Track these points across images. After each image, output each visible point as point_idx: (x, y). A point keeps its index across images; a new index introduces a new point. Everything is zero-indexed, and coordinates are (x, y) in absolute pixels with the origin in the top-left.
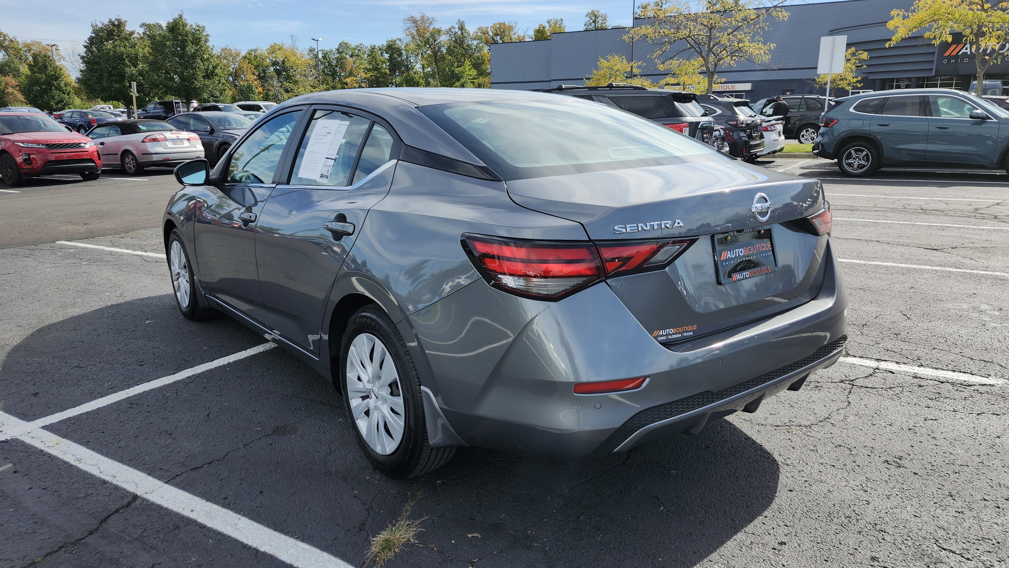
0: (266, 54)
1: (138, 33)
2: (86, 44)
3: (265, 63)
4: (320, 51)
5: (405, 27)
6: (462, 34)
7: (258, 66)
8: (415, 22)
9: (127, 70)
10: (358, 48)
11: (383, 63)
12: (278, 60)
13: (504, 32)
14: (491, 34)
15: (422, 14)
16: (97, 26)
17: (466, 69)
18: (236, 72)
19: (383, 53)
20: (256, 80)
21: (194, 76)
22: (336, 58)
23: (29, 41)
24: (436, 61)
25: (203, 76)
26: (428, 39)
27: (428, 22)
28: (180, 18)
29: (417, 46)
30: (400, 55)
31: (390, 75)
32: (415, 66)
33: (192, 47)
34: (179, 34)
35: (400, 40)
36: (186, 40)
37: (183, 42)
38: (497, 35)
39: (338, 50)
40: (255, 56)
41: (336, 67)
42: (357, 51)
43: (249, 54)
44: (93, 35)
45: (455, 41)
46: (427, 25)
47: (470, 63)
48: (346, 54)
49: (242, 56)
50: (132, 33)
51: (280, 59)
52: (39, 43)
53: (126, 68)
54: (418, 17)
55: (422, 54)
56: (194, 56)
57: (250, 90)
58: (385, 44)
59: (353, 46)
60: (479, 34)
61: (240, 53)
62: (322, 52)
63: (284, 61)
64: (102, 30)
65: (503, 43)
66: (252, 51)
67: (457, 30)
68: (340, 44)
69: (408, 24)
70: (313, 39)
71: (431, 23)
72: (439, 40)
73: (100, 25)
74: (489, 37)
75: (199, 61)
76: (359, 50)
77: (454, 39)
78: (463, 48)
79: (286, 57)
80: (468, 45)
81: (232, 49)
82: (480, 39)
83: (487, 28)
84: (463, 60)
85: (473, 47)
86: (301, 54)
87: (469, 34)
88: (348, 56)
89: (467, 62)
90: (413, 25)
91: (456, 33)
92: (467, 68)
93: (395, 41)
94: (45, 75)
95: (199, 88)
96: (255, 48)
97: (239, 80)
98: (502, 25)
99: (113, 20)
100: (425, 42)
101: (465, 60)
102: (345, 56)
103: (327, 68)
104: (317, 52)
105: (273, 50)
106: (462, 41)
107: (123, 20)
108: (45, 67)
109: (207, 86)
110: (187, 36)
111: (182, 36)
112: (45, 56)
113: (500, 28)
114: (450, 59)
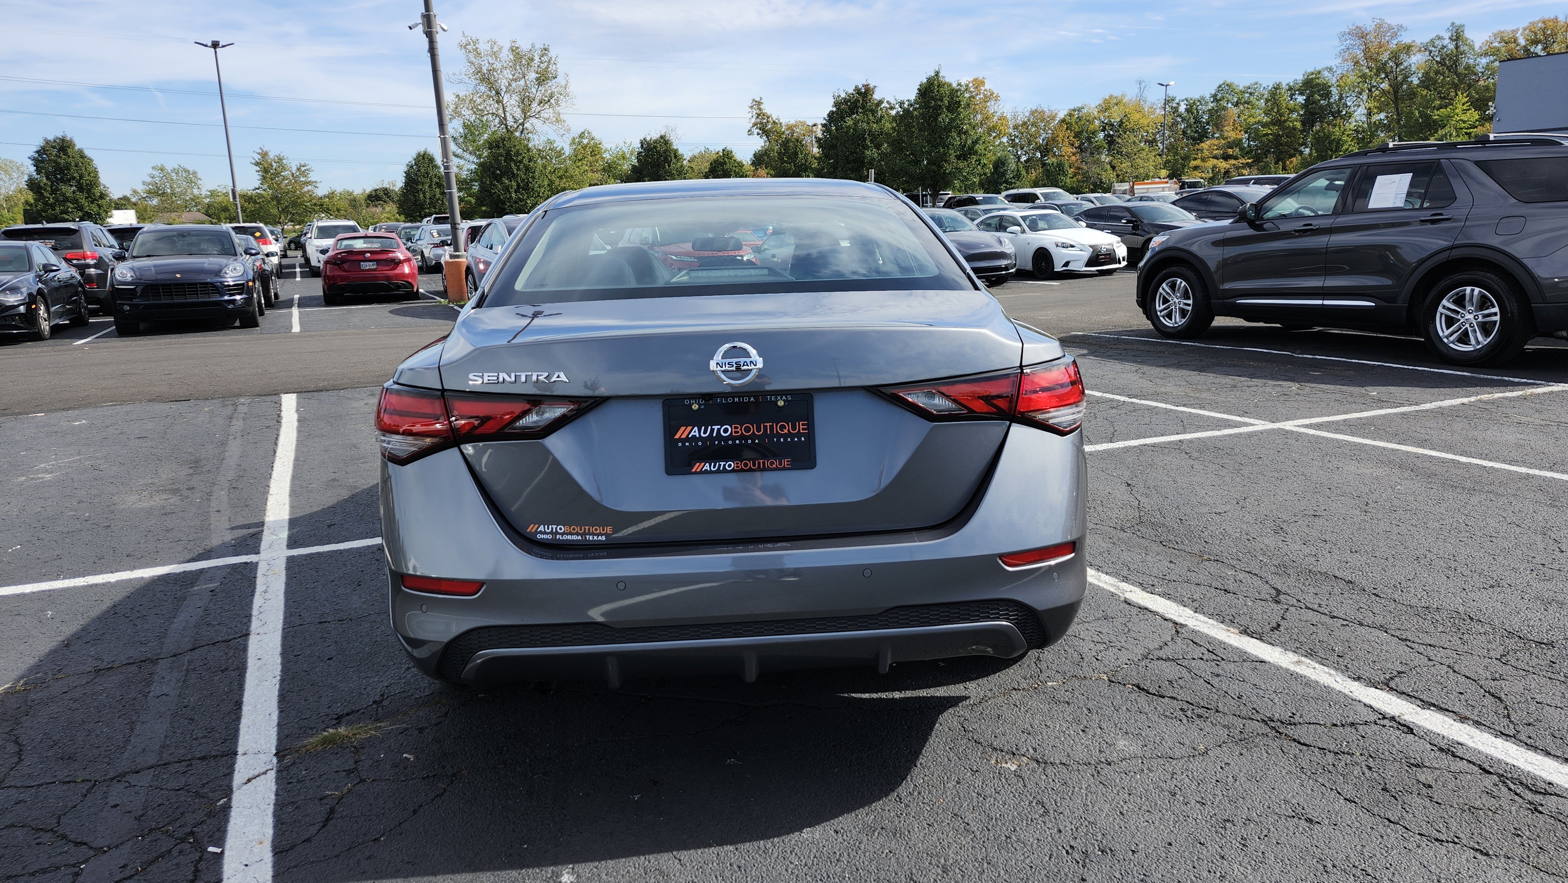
0: (1096, 113)
1: (888, 102)
2: (825, 122)
3: (1091, 127)
4: (1183, 101)
5: (1343, 47)
6: (1457, 47)
7: (1081, 133)
8: (1362, 35)
9: (868, 153)
10: (1250, 91)
11: (1291, 111)
12: (1113, 120)
13: (1554, 34)
14: (1522, 42)
15: (1379, 21)
16: (839, 96)
17: (1457, 111)
18: (1047, 145)
19: (1294, 94)
20: (1074, 154)
21: (944, 158)
22: (1209, 110)
23: (793, 122)
24: (1396, 100)
25: (956, 156)
26: (1385, 64)
27: (1389, 34)
28: (936, 75)
29: (1360, 77)
30: (1327, 95)
31: (1302, 131)
32: (1354, 111)
33: (947, 115)
34: (933, 98)
35: (1330, 69)
36: (940, 106)
37: (936, 109)
38: (1535, 42)
39: (1215, 96)
40: (1078, 118)
41: (1208, 124)
42: (1248, 95)
43: (1070, 115)
44: (834, 109)
45: (1442, 63)
46: (1387, 38)
47: (1466, 100)
48: (1228, 101)
49: (1058, 119)
50: (880, 102)
51: (1116, 120)
52: (803, 124)
53: (866, 152)
54: (1369, 25)
55: (1370, 90)
56: (948, 129)
57: (1060, 170)
58: (1300, 78)
59: (1241, 88)
60: (1496, 44)
61: (1056, 114)
62: (1185, 102)
63: (1121, 121)
64: (846, 101)
65: (1549, 54)
66: (1074, 110)
67: (1446, 42)
68: (1220, 86)
69: (1348, 42)
70: (1159, 84)
71: (1395, 35)
72: (1405, 64)
73: (843, 95)
74: (1518, 48)
75: (954, 134)
76: (1251, 94)
77: (1438, 59)
78: (1456, 73)
79: (1126, 116)
80: (1468, 67)
81: (1046, 110)
82: (1495, 52)
83: (1515, 31)
84: (1453, 94)
85: (1479, 69)
86: (1152, 108)
87: (1472, 47)
88: (1230, 105)
89: (1462, 98)
90: (1358, 42)
91: (1444, 47)
92: (1459, 108)
93: (1319, 72)
94: (795, 165)
95: (950, 173)
96: (1080, 106)
97: (1050, 156)
98: (1551, 23)
99: (860, 86)
100: (1377, 70)
101: (1457, 95)
102: (1225, 105)
103: (1191, 127)
104: (1178, 104)
105: (1105, 107)
106: (1455, 62)
107: (871, 86)
108: (796, 154)
109: (960, 170)
110: (942, 100)
111: (935, 101)
112: (797, 141)
113: (1543, 30)
114: (1426, 96)
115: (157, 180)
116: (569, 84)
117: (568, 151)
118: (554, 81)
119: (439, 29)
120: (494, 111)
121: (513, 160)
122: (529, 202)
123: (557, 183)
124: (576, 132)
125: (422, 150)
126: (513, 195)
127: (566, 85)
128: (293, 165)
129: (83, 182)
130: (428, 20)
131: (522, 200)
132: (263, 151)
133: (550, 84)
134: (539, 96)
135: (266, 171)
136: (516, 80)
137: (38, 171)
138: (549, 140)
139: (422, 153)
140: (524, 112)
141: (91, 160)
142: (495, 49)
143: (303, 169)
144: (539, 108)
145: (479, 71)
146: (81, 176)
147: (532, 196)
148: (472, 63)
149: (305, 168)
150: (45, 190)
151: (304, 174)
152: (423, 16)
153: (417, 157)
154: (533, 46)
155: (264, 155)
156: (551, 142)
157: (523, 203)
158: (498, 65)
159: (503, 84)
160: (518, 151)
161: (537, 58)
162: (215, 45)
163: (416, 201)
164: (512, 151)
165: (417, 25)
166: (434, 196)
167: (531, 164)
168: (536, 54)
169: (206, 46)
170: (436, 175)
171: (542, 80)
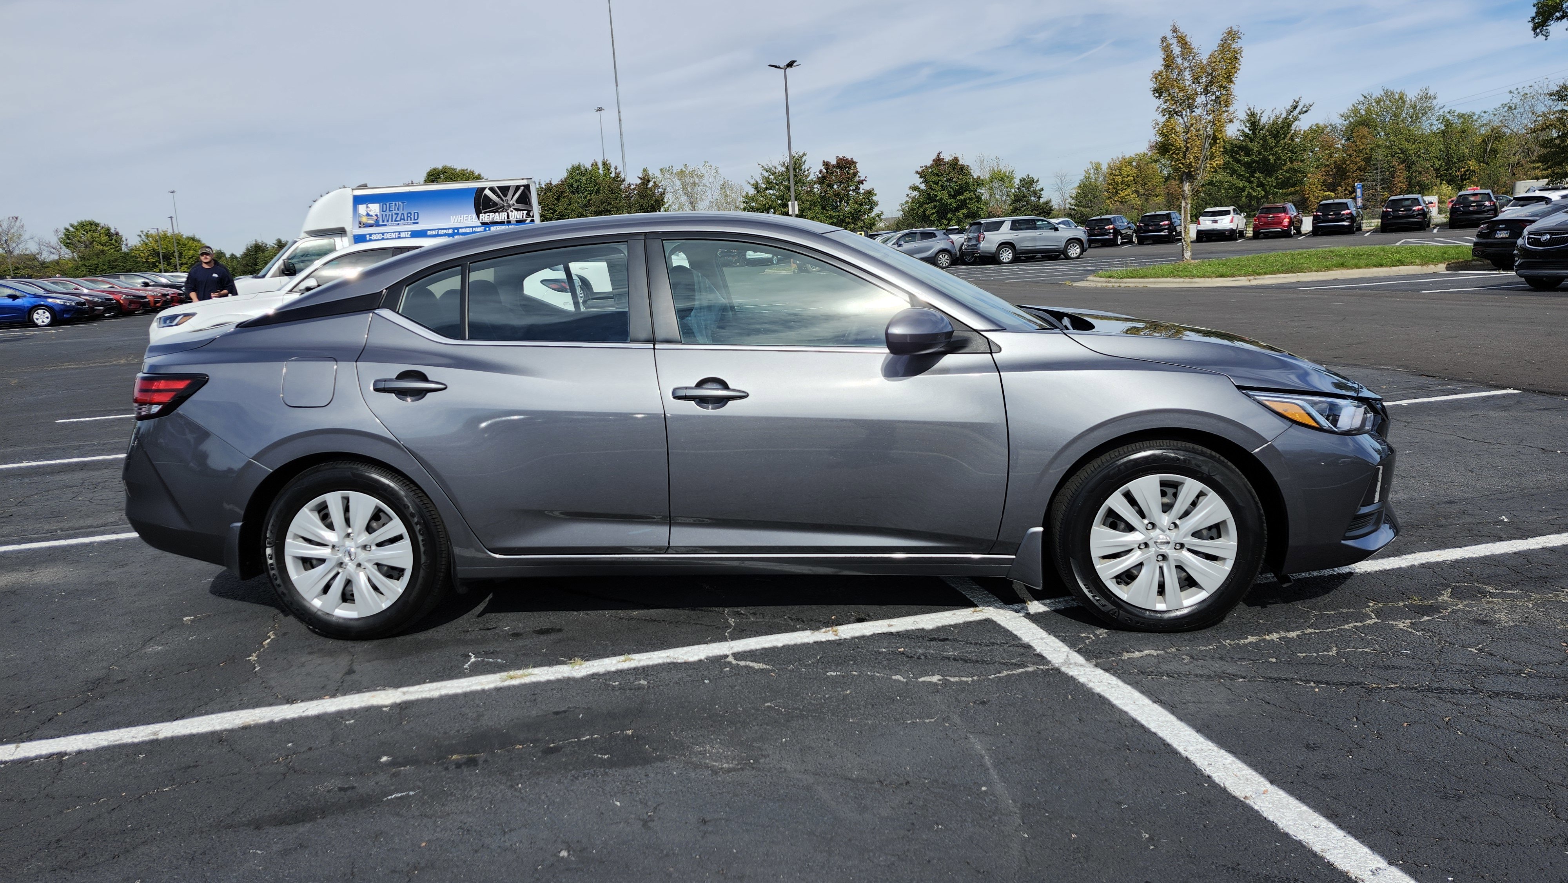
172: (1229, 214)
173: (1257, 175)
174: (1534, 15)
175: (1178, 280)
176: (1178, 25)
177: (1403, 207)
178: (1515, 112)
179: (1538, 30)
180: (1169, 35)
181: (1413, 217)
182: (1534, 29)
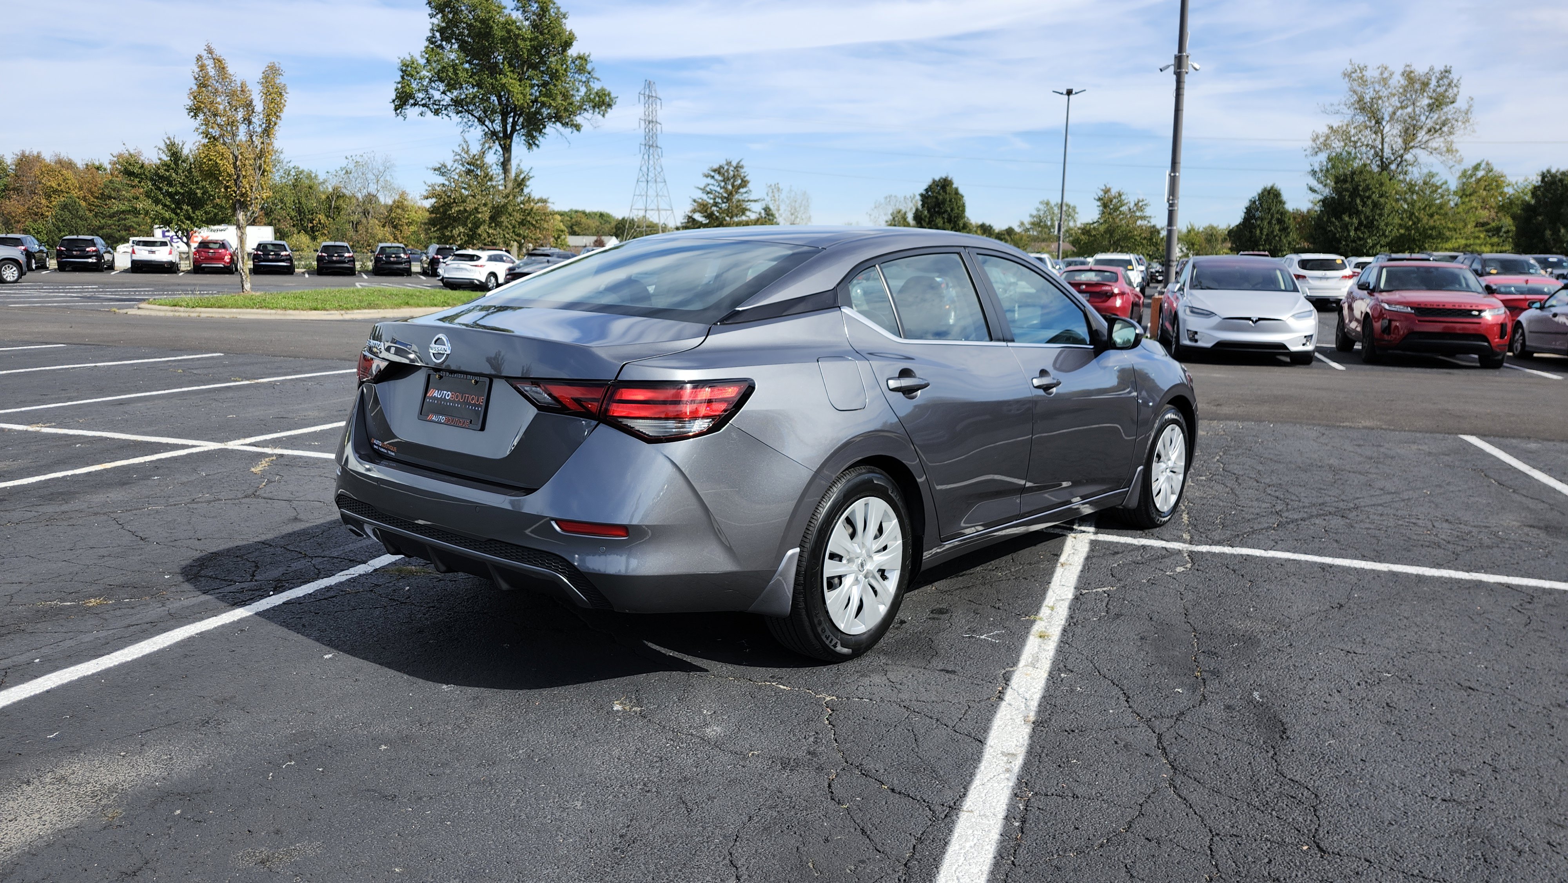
115: (1041, 213)
116: (1472, 109)
117: (1454, 184)
118: (1451, 106)
119: (1191, 70)
120: (1370, 142)
121: (1360, 196)
122: (1369, 241)
123: (1425, 221)
124: (1468, 164)
125: (1269, 186)
126: (1352, 233)
127: (1468, 110)
128: (1130, 200)
129: (953, 215)
130: (1179, 61)
131: (1360, 239)
132: (1106, 187)
133: (1445, 110)
134: (1430, 123)
135: (1105, 206)
136: (1402, 108)
137: (923, 206)
138: (1430, 172)
139: (1269, 188)
140: (1406, 142)
141: (963, 197)
142: (1386, 75)
143: (1140, 204)
144: (1427, 137)
145: (1361, 100)
146: (952, 210)
147: (1376, 235)
148: (1355, 92)
149: (1143, 203)
150: (925, 221)
151: (1141, 209)
152: (1176, 57)
153: (1262, 193)
154: (1431, 69)
155: (1107, 191)
156: (1431, 175)
157: (1362, 242)
158: (1384, 93)
159: (1386, 112)
160: (1368, 186)
161: (1433, 82)
162: (1069, 92)
163: (1251, 237)
164: (1360, 186)
165: (1168, 66)
166: (1273, 232)
167: (1382, 200)
168: (1433, 78)
169: (1062, 94)
170: (1278, 211)
171: (1437, 103)
172: (167, 245)
173: (185, 207)
174: (394, 97)
175: (269, 311)
176: (213, 46)
177: (336, 253)
178: (351, 176)
179: (398, 111)
180: (205, 54)
181: (344, 262)
182: (396, 110)
